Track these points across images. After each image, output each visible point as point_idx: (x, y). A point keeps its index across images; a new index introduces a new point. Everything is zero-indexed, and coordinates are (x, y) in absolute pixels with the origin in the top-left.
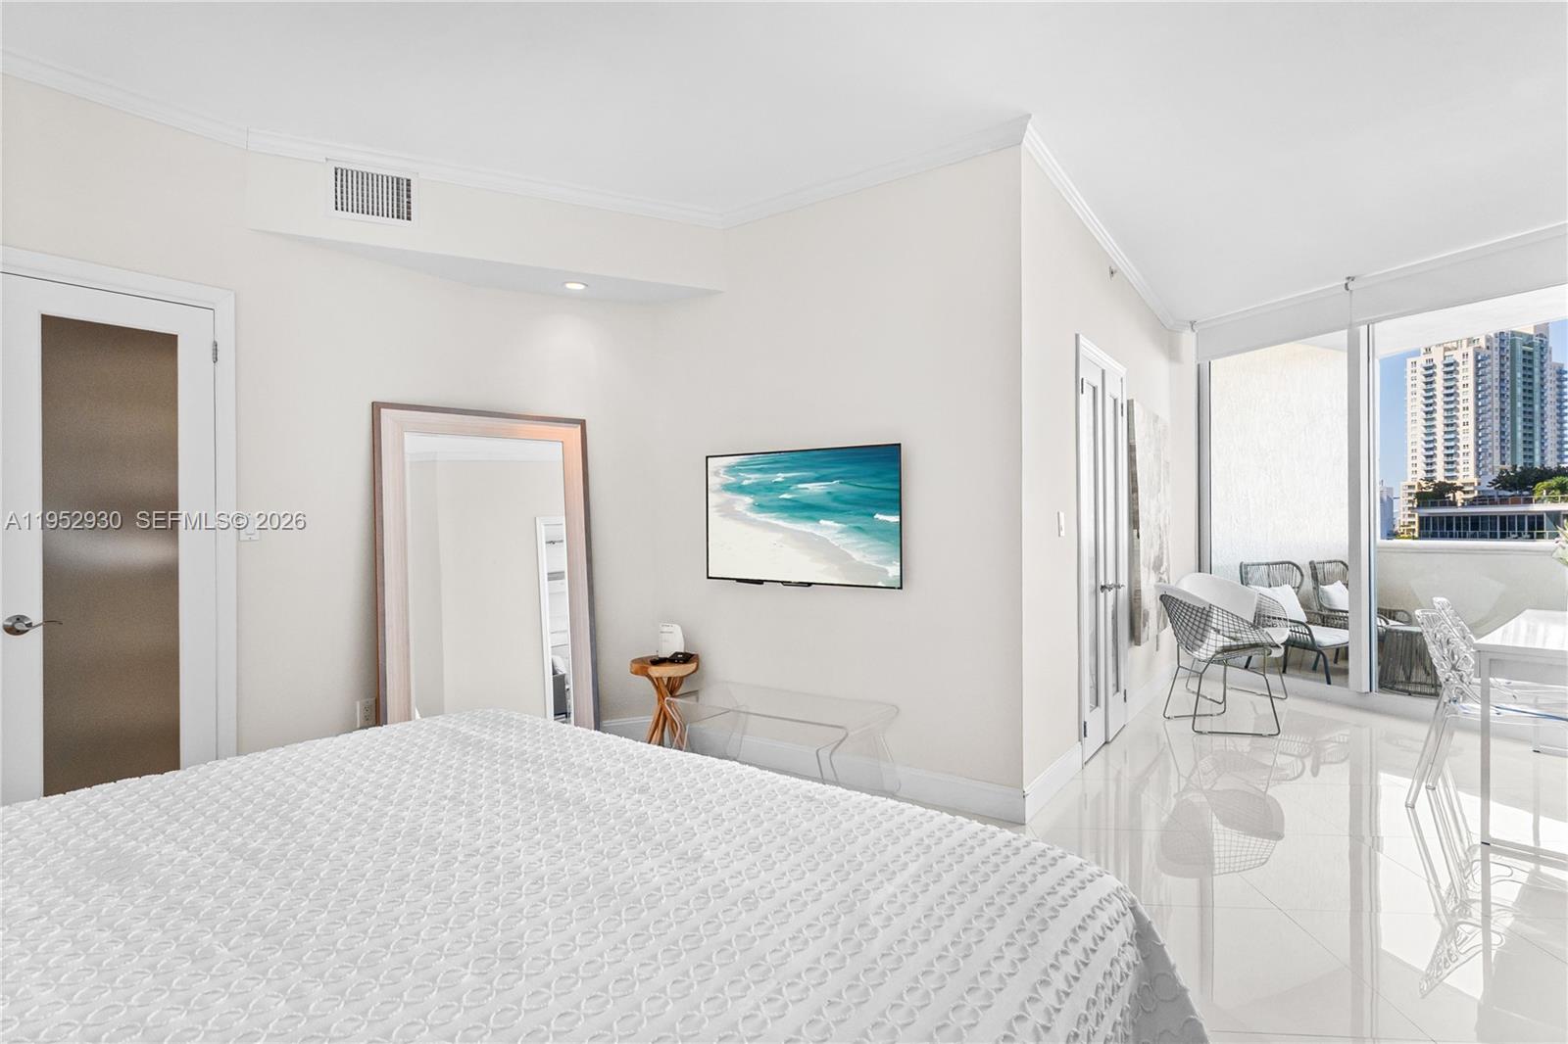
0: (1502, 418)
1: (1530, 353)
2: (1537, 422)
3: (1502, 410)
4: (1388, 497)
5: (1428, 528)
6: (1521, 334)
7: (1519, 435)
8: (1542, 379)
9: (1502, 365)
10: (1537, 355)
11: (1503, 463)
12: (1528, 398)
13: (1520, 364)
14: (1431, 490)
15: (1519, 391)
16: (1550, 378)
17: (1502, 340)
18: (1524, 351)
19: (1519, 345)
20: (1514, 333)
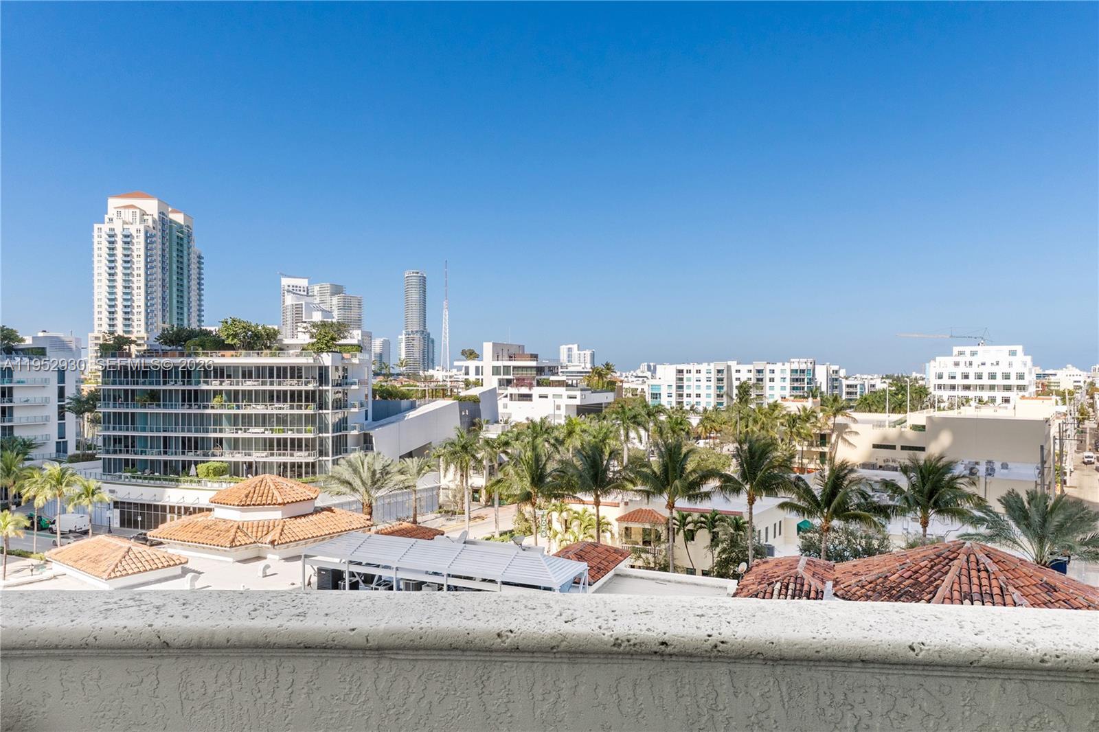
0: (163, 286)
1: (182, 239)
2: (186, 293)
3: (164, 280)
4: (77, 347)
5: (109, 377)
6: (176, 223)
7: (175, 301)
8: (189, 260)
9: (163, 244)
10: (185, 241)
11: (164, 323)
12: (180, 274)
13: (175, 247)
14: (112, 342)
15: (175, 266)
16: (194, 260)
17: (163, 224)
18: (178, 237)
19: (174, 231)
20: (171, 221)
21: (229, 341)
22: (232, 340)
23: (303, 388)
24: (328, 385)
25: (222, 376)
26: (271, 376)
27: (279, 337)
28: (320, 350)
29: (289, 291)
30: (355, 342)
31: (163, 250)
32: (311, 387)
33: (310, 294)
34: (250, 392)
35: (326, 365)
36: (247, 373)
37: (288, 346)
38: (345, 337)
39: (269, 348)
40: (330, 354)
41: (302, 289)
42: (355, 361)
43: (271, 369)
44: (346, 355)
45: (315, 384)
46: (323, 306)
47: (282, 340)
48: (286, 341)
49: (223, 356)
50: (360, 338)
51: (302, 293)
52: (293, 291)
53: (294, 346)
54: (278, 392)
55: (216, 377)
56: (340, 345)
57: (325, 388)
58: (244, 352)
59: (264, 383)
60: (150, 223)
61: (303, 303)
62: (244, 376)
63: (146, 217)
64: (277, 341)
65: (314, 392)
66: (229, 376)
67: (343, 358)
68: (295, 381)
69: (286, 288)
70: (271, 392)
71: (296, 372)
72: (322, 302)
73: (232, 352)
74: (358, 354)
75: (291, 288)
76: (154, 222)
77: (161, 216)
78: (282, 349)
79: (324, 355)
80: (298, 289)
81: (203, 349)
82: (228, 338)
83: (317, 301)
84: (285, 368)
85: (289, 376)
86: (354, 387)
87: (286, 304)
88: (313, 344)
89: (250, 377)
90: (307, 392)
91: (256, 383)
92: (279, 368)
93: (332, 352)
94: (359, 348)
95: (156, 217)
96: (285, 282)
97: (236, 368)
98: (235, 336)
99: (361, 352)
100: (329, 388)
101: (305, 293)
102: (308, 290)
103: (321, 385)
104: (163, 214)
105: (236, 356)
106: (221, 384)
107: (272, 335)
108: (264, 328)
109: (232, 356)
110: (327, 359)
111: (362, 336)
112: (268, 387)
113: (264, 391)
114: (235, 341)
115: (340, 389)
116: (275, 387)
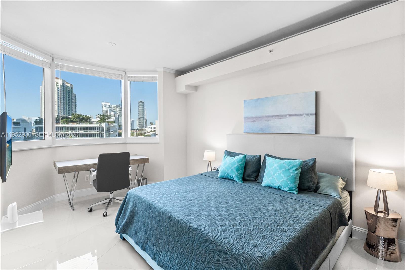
0: (64, 104)
1: (70, 91)
2: (71, 106)
3: (64, 103)
4: (30, 121)
5: (38, 130)
6: (68, 86)
7: (67, 109)
8: (72, 97)
9: (64, 92)
10: (71, 91)
12: (69, 101)
13: (67, 93)
14: (39, 120)
15: (67, 99)
16: (73, 97)
17: (64, 87)
18: (68, 90)
19: (67, 89)
20: (66, 86)
21: (74, 120)
22: (75, 119)
23: (97, 133)
24: (104, 132)
25: (72, 130)
26: (87, 130)
27: (91, 119)
28: (101, 122)
29: (104, 106)
30: (113, 120)
31: (64, 94)
32: (98, 133)
33: (110, 107)
34: (81, 134)
35: (103, 126)
36: (80, 129)
37: (93, 121)
38: (110, 119)
39: (87, 122)
40: (104, 123)
41: (108, 106)
42: (112, 125)
43: (87, 128)
44: (110, 124)
45: (100, 132)
46: (114, 111)
47: (91, 120)
48: (92, 120)
49: (72, 124)
50: (114, 119)
51: (108, 107)
52: (105, 106)
53: (95, 121)
54: (89, 134)
55: (70, 130)
56: (108, 121)
57: (103, 133)
58: (78, 123)
59: (85, 132)
60: (59, 86)
61: (108, 109)
62: (79, 130)
63: (58, 84)
64: (90, 120)
65: (100, 134)
66: (74, 130)
67: (109, 125)
68: (94, 131)
69: (103, 105)
70: (87, 134)
71: (94, 129)
72: (114, 109)
73: (75, 123)
74: (113, 124)
75: (105, 105)
76: (61, 86)
77: (63, 84)
78: (91, 122)
79: (103, 124)
80: (107, 105)
81: (66, 122)
82: (74, 119)
83: (113, 109)
84: (91, 127)
85: (92, 130)
86: (111, 133)
87: (103, 110)
88: (99, 121)
89: (81, 130)
90: (98, 134)
91: (82, 132)
92: (89, 128)
93: (105, 123)
94: (114, 122)
95: (61, 84)
96: (103, 103)
97: (76, 127)
98: (76, 118)
99: (115, 123)
100: (104, 133)
101: (109, 107)
102: (110, 106)
103: (102, 132)
104: (64, 84)
105: (76, 124)
106: (72, 132)
107: (89, 118)
108: (85, 116)
109: (75, 124)
110: (103, 125)
111: (115, 118)
112: (86, 133)
113: (85, 134)
114: (76, 120)
115: (108, 133)
116: (88, 133)
